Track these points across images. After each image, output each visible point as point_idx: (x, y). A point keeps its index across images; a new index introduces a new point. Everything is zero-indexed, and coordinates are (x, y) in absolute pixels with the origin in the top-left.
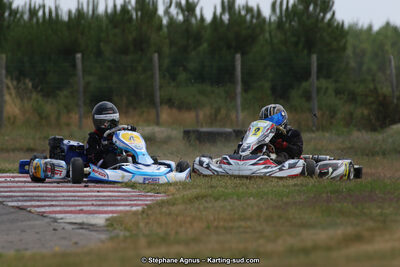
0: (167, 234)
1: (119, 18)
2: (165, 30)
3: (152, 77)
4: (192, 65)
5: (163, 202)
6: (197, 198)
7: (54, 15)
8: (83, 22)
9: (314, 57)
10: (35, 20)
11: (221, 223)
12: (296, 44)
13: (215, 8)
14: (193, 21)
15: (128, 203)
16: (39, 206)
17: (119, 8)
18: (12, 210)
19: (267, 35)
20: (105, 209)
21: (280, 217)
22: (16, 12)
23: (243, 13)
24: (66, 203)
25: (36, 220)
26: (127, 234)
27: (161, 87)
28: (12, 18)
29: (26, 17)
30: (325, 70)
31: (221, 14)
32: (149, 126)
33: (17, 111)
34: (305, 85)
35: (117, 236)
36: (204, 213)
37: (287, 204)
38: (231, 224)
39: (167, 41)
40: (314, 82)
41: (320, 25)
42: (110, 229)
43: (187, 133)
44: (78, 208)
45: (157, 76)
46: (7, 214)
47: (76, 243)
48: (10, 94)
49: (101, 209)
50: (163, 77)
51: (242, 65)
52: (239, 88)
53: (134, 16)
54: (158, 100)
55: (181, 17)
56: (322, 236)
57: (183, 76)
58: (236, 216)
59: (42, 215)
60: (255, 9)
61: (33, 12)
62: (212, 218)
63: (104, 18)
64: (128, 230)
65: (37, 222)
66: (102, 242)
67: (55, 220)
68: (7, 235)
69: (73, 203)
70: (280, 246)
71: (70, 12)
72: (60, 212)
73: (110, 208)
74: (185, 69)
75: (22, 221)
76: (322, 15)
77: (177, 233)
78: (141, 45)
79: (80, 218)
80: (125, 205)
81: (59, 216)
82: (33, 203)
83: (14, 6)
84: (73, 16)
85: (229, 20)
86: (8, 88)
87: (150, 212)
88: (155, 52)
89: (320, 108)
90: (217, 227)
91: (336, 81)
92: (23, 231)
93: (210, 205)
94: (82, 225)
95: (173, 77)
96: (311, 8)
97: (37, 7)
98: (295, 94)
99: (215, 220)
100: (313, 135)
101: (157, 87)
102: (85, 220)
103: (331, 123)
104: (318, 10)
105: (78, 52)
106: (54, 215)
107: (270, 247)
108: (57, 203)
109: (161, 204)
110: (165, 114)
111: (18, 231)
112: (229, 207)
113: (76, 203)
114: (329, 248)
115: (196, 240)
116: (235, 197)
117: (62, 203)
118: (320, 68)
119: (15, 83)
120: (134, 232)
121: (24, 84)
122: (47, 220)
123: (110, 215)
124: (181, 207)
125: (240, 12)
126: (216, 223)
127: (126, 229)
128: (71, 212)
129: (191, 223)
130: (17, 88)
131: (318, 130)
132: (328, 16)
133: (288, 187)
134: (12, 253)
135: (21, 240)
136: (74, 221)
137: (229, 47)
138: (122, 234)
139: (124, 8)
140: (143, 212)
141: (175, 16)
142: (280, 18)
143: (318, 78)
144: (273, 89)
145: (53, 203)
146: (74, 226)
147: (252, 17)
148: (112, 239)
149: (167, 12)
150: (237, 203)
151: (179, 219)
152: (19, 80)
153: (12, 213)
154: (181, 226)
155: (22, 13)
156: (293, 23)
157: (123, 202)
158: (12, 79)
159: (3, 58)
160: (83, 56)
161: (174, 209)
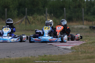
0: (85, 51)
2: (85, 3)
3: (82, 14)
4: (92, 11)
6: (93, 43)
20: (71, 45)
26: (76, 51)
27: (84, 16)
32: (81, 25)
35: (74, 51)
39: (86, 5)
42: (72, 50)
43: (90, 27)
46: (47, 46)
47: (64, 53)
48: (48, 17)
49: (70, 45)
50: (85, 14)
54: (83, 19)
59: (56, 46)
65: (55, 48)
66: (70, 53)
67: (59, 47)
68: (47, 51)
74: (90, 12)
75: (51, 48)
78: (80, 6)
79: (65, 47)
80: (75, 44)
81: (60, 46)
82: (54, 43)
86: (48, 16)
88: (83, 8)
94: (65, 49)
95: (87, 14)
102: (66, 48)
105: (64, 7)
106: (58, 46)
109: (84, 44)
110: (85, 22)
111: (50, 50)
115: (92, 53)
120: (78, 50)
124: (89, 45)
127: (76, 50)
128: (62, 45)
129: (91, 48)
130: (50, 15)
134: (49, 55)
135: (51, 52)
140: (80, 46)
146: (63, 49)
148: (72, 52)
151: (89, 47)
153: (49, 45)
154: (89, 49)
157: (75, 43)
158: (48, 14)
159: (47, 9)
160: (66, 9)
161: (87, 45)
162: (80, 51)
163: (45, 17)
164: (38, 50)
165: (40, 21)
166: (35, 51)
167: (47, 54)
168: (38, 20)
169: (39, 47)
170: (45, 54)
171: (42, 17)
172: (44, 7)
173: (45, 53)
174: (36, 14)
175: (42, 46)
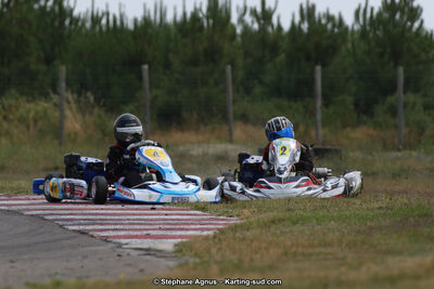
0: (241, 261)
1: (189, 26)
2: (239, 39)
3: (225, 91)
4: (268, 78)
5: (236, 226)
6: (273, 222)
7: (118, 23)
8: (150, 31)
9: (401, 70)
10: (97, 28)
11: (300, 250)
12: (381, 55)
13: (293, 16)
14: (270, 29)
15: (199, 226)
16: (101, 230)
17: (189, 15)
18: (73, 234)
19: (349, 45)
20: (174, 233)
21: (363, 243)
22: (77, 20)
23: (323, 21)
24: (131, 227)
25: (99, 245)
26: (198, 260)
27: (234, 102)
28: (73, 27)
29: (88, 25)
30: (412, 84)
31: (300, 23)
32: (221, 143)
33: (78, 126)
34: (391, 99)
35: (187, 263)
36: (282, 238)
37: (371, 228)
38: (310, 250)
39: (241, 51)
40: (400, 97)
41: (407, 35)
42: (179, 255)
44: (145, 232)
45: (230, 90)
46: (67, 239)
47: (142, 271)
48: (71, 109)
49: (168, 233)
50: (237, 91)
51: (323, 78)
52: (319, 103)
53: (205, 24)
54: (231, 116)
55: (256, 26)
56: (409, 263)
57: (258, 90)
58: (316, 242)
59: (106, 240)
60: (337, 16)
61: (96, 20)
62: (289, 243)
63: (173, 28)
64: (200, 257)
65: (100, 248)
66: (171, 269)
67: (120, 246)
68: (67, 261)
69: (139, 227)
70: (363, 274)
71: (135, 20)
72: (125, 237)
73: (179, 233)
74: (261, 82)
75: (84, 247)
76: (409, 23)
77: (252, 260)
78: (212, 55)
79: (146, 243)
80: (196, 229)
81: (123, 241)
82: (96, 227)
83: (75, 13)
84: (139, 24)
85: (309, 29)
86: (69, 102)
87: (222, 237)
88: (228, 63)
89: (407, 125)
90: (295, 254)
91: (425, 95)
92: (85, 257)
93: (288, 230)
94: (148, 251)
95: (248, 91)
96: (398, 16)
97: (100, 14)
98: (379, 109)
99: (292, 245)
100: (399, 154)
101: (231, 102)
102: (152, 246)
103: (419, 142)
104: (405, 18)
105: (144, 63)
106: (118, 240)
107: (353, 275)
108: (122, 227)
109: (234, 228)
110: (239, 131)
111: (80, 258)
112: (308, 232)
113: (142, 227)
114: (417, 277)
115: (271, 268)
116: (315, 221)
117: (127, 227)
118: (407, 81)
119: (75, 96)
120: (206, 259)
121: (86, 97)
122: (110, 245)
123: (179, 240)
124: (258, 231)
125: (320, 21)
126: (293, 250)
127: (196, 255)
128: (136, 237)
129: (267, 249)
130: (78, 102)
131: (405, 148)
132: (416, 25)
133: (372, 210)
134: (72, 281)
135: (82, 267)
136: (139, 246)
137: (308, 59)
138: (191, 260)
139: (195, 16)
140: (215, 237)
141: (250, 24)
142: (364, 27)
143: (405, 92)
144: (357, 105)
145: (118, 227)
146: (139, 252)
147: (334, 26)
148: (181, 266)
149: (241, 20)
150: (317, 228)
151: (255, 244)
152: (80, 95)
153: (74, 237)
154: (256, 253)
155: (84, 21)
156: (378, 32)
157: (193, 227)
158: (72, 93)
159: (63, 70)
160: (150, 68)
161: (249, 234)
162: (216, 262)
163: (55, 105)
164: (26, 257)
165: (32, 124)
166: (12, 262)
167: (64, 275)
168: (22, 120)
169: (29, 245)
170: (58, 277)
171: (43, 105)
172: (49, 61)
173: (57, 273)
174: (13, 91)
175: (44, 242)
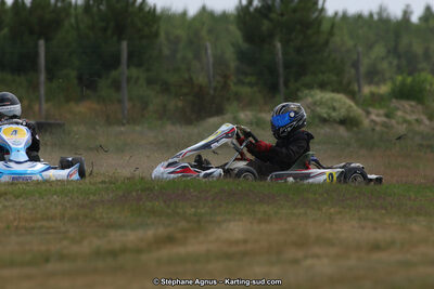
9: (124, 44)
11: (22, 224)
12: (105, 30)
19: (73, 20)
21: (86, 216)
30: (136, 58)
34: (114, 73)
36: (4, 212)
37: (93, 202)
38: (32, 224)
40: (124, 71)
41: (130, 9)
51: (47, 53)
52: (43, 77)
56: (131, 237)
58: (39, 216)
62: (11, 217)
70: (85, 247)
85: (32, 3)
89: (130, 99)
90: (17, 228)
91: (148, 70)
93: (10, 203)
98: (103, 83)
99: (15, 219)
100: (123, 129)
103: (143, 116)
107: (75, 249)
112: (30, 206)
114: (139, 251)
116: (37, 195)
118: (131, 55)
126: (15, 224)
131: (128, 122)
133: (95, 184)
137: (32, 32)
142: (87, 1)
143: (128, 67)
144: (80, 79)
150: (40, 201)
156: (101, 7)
